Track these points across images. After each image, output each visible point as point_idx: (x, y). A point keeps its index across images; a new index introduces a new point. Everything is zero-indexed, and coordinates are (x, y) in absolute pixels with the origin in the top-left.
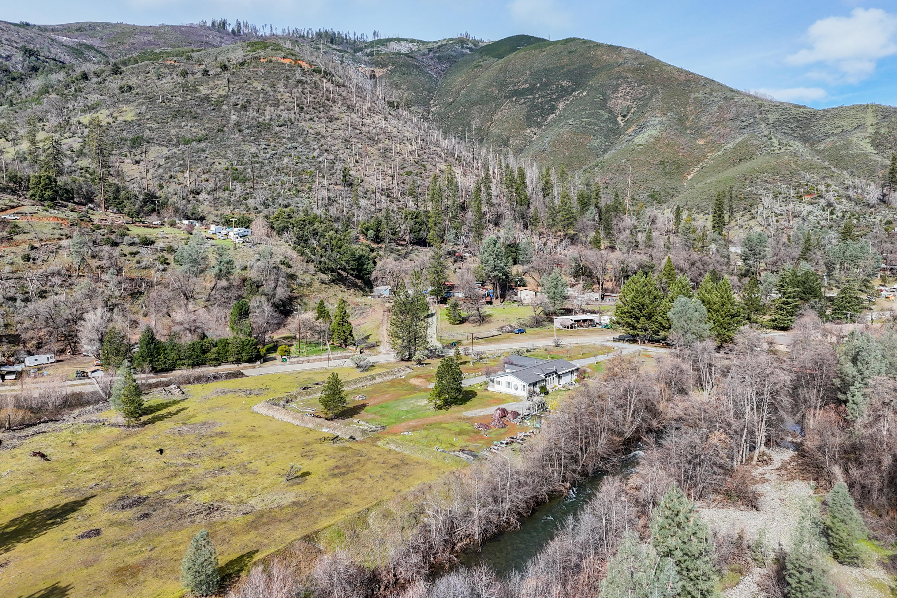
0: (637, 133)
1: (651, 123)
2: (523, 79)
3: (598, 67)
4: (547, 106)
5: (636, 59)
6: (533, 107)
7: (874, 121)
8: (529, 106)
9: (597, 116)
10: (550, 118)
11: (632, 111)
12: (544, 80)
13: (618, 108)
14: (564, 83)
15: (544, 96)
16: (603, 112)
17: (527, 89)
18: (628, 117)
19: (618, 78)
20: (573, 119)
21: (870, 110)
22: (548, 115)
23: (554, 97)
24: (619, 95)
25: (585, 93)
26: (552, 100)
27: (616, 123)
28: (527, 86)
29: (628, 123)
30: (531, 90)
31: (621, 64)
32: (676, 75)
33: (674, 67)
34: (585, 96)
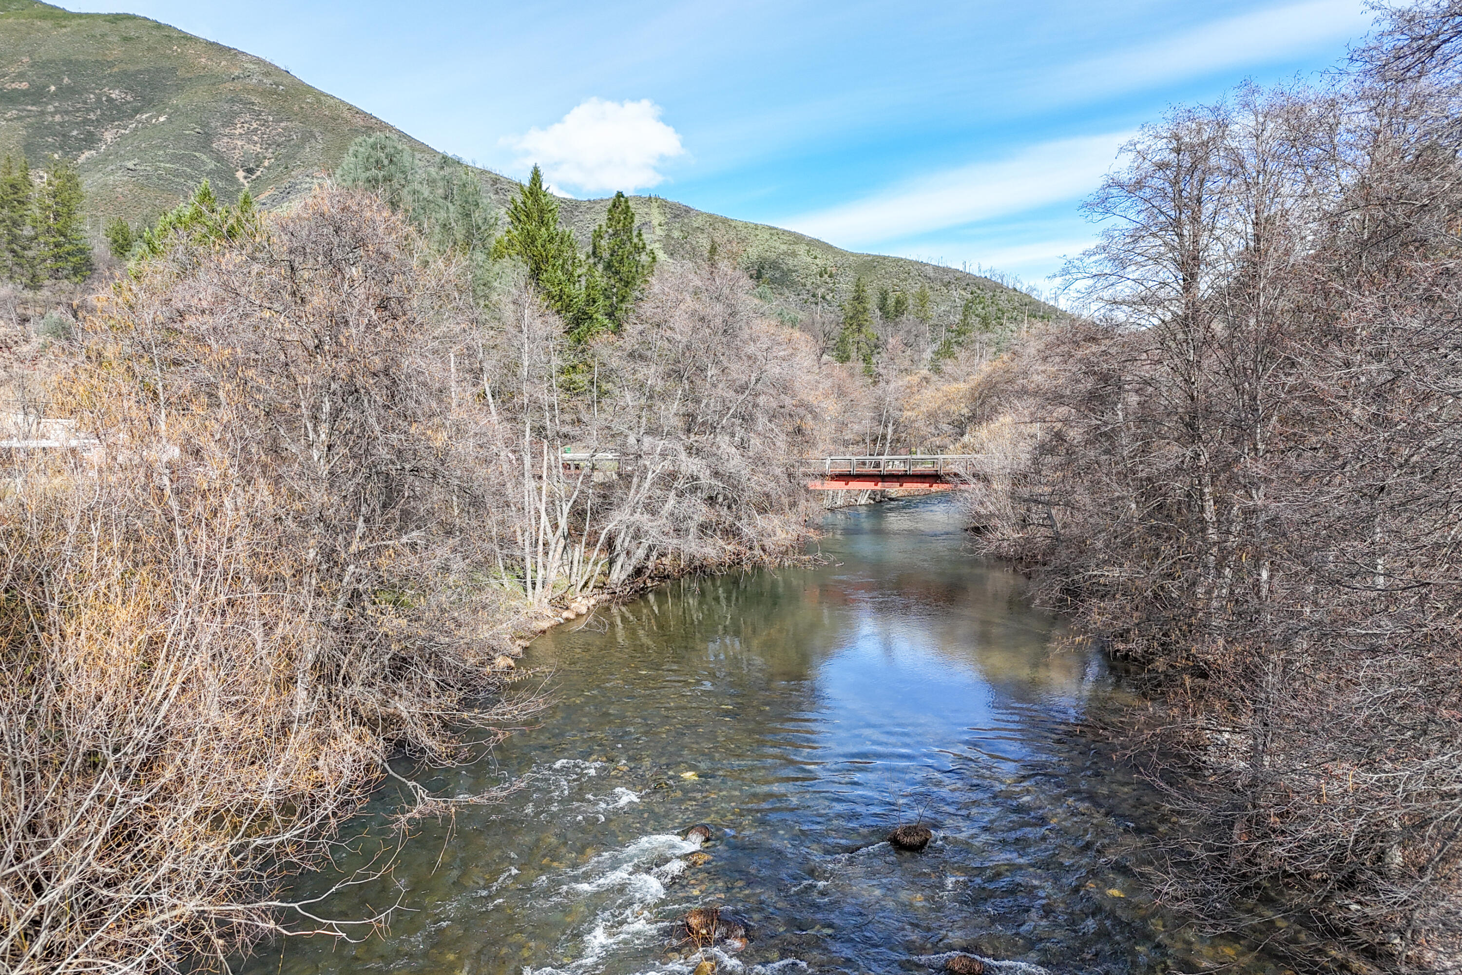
0: (275, 201)
1: (304, 186)
2: (13, 70)
3: (189, 75)
4: (75, 133)
5: (267, 74)
6: (40, 129)
7: (662, 219)
8: (31, 125)
9: (191, 161)
10: (83, 157)
11: (266, 164)
12: (66, 80)
13: (237, 154)
14: (115, 94)
15: (67, 112)
16: (204, 157)
17: (25, 93)
18: (258, 173)
19: (232, 101)
20: (136, 161)
21: (654, 205)
22: (80, 150)
23: (92, 116)
24: (237, 132)
25: (162, 119)
26: (86, 122)
27: (234, 180)
28: (24, 86)
29: (258, 185)
30: (37, 95)
31: (238, 77)
32: (346, 114)
33: (342, 102)
34: (163, 123)
